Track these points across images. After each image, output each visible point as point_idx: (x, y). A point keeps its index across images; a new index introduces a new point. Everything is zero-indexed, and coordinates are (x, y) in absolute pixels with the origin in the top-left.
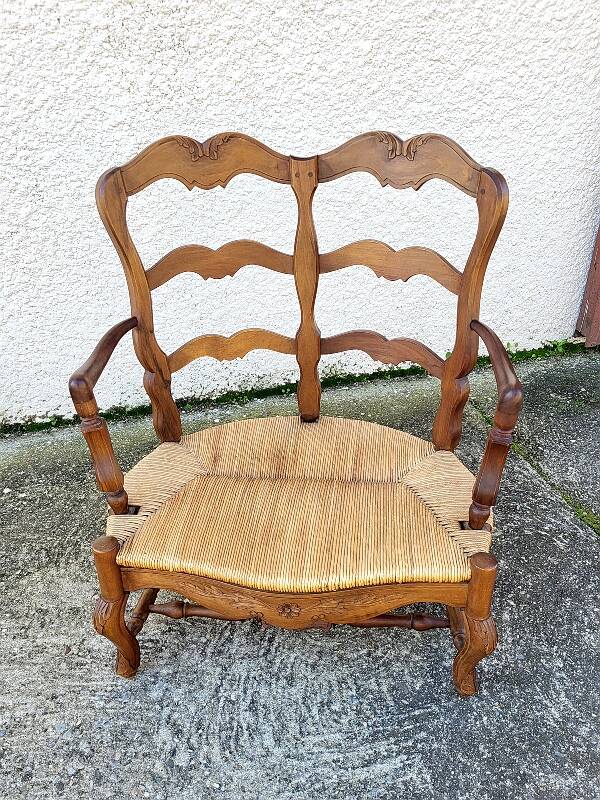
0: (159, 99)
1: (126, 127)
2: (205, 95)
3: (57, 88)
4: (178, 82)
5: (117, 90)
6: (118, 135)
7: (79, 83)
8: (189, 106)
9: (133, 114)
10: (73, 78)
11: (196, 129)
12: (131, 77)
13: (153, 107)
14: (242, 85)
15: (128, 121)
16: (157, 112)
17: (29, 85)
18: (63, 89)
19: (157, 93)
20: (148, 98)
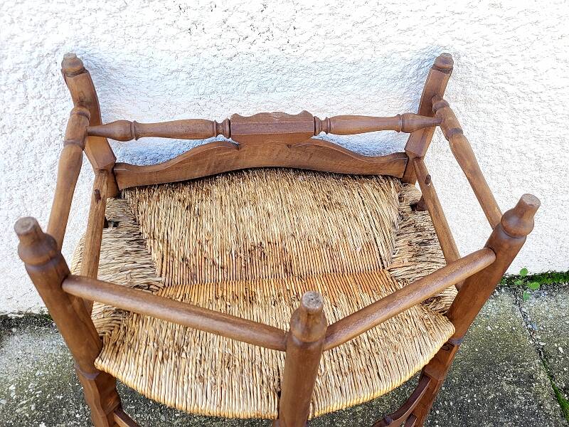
0: (235, 42)
1: (183, 75)
2: (305, 37)
3: (78, 26)
4: (267, 22)
5: (172, 31)
6: (171, 84)
7: (112, 22)
8: (278, 52)
9: (194, 60)
10: (101, 15)
11: (285, 78)
12: (193, 15)
13: (224, 52)
14: (364, 26)
15: (188, 68)
16: (231, 59)
17: (33, 23)
18: (87, 30)
19: (232, 34)
20: (219, 42)
